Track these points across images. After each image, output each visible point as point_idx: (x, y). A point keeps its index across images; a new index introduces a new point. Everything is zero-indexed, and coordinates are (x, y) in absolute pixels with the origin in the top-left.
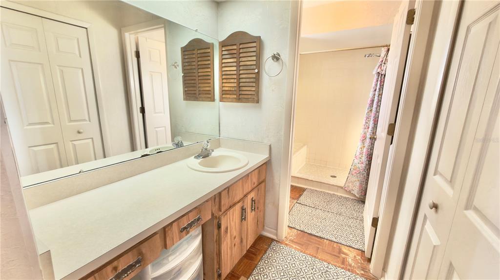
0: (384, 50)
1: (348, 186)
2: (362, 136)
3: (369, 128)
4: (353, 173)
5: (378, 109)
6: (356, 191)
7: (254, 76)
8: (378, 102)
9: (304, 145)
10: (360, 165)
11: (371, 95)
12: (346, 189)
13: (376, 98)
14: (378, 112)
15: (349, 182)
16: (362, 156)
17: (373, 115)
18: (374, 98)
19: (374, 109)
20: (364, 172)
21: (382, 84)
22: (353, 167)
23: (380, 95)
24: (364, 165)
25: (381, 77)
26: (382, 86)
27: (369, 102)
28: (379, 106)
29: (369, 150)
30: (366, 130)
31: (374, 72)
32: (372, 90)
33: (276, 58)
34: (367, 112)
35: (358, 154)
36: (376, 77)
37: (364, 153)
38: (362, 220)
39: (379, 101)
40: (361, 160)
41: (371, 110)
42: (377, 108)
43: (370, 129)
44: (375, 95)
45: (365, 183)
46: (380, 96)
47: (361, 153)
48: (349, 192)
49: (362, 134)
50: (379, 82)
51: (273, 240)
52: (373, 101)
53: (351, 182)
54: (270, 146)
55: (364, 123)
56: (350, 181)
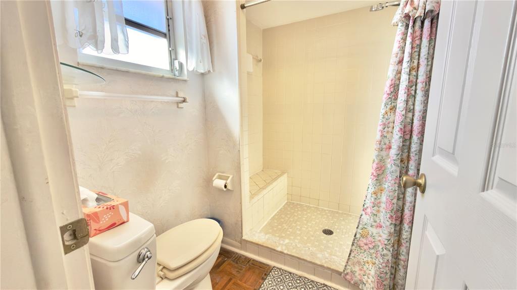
1: (353, 272)
2: (375, 166)
3: (390, 148)
4: (362, 245)
5: (410, 103)
8: (409, 88)
9: (283, 173)
10: (375, 231)
11: (391, 73)
12: (348, 277)
13: (404, 77)
15: (354, 264)
16: (378, 211)
17: (398, 117)
18: (399, 79)
19: (401, 104)
20: (385, 252)
21: (418, 42)
22: (359, 231)
24: (384, 234)
27: (387, 89)
28: (411, 96)
29: (395, 201)
30: (384, 153)
31: (397, 16)
32: (394, 60)
34: (383, 111)
35: (369, 204)
36: (400, 29)
37: (383, 205)
40: (377, 219)
41: (394, 109)
42: (407, 101)
43: (394, 151)
44: (400, 73)
45: (388, 276)
46: (414, 73)
47: (376, 204)
48: (356, 286)
49: (376, 161)
50: (409, 40)
52: (395, 87)
53: (359, 262)
55: (378, 137)
56: (355, 260)
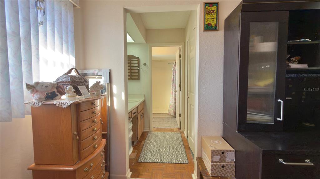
0: (174, 62)
1: (169, 113)
4: (171, 107)
6: (172, 114)
7: (137, 70)
10: (173, 103)
11: (172, 77)
13: (174, 78)
14: (175, 83)
15: (169, 111)
22: (170, 105)
23: (175, 77)
24: (174, 103)
25: (175, 71)
26: (175, 74)
27: (172, 80)
28: (175, 81)
31: (173, 69)
33: (145, 65)
36: (173, 71)
38: (176, 122)
39: (175, 79)
41: (173, 83)
48: (170, 115)
51: (148, 132)
52: (173, 79)
54: (145, 95)
55: (172, 87)
